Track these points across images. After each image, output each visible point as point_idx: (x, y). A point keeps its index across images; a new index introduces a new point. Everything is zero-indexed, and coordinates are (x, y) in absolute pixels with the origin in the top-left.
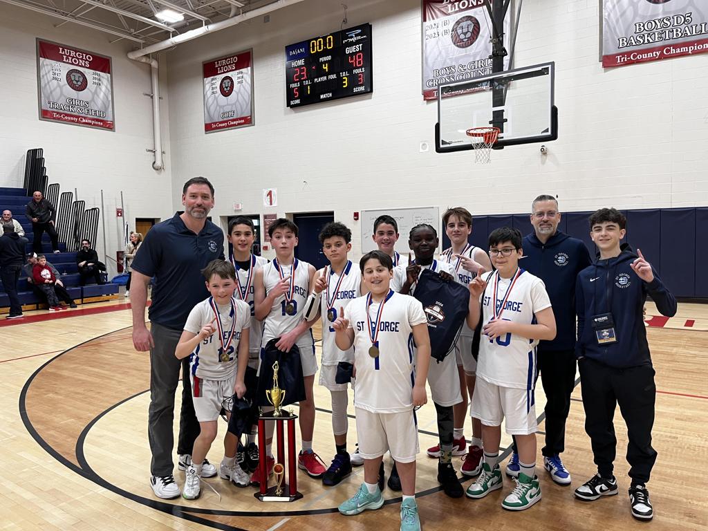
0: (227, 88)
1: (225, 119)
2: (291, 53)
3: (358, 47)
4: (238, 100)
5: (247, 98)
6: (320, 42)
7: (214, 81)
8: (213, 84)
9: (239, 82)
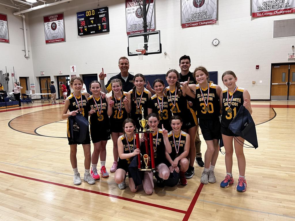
0: (54, 27)
1: (54, 39)
2: (79, 16)
3: (104, 15)
4: (59, 32)
5: (62, 31)
6: (90, 12)
7: (48, 24)
8: (48, 25)
9: (59, 25)
